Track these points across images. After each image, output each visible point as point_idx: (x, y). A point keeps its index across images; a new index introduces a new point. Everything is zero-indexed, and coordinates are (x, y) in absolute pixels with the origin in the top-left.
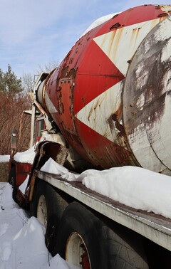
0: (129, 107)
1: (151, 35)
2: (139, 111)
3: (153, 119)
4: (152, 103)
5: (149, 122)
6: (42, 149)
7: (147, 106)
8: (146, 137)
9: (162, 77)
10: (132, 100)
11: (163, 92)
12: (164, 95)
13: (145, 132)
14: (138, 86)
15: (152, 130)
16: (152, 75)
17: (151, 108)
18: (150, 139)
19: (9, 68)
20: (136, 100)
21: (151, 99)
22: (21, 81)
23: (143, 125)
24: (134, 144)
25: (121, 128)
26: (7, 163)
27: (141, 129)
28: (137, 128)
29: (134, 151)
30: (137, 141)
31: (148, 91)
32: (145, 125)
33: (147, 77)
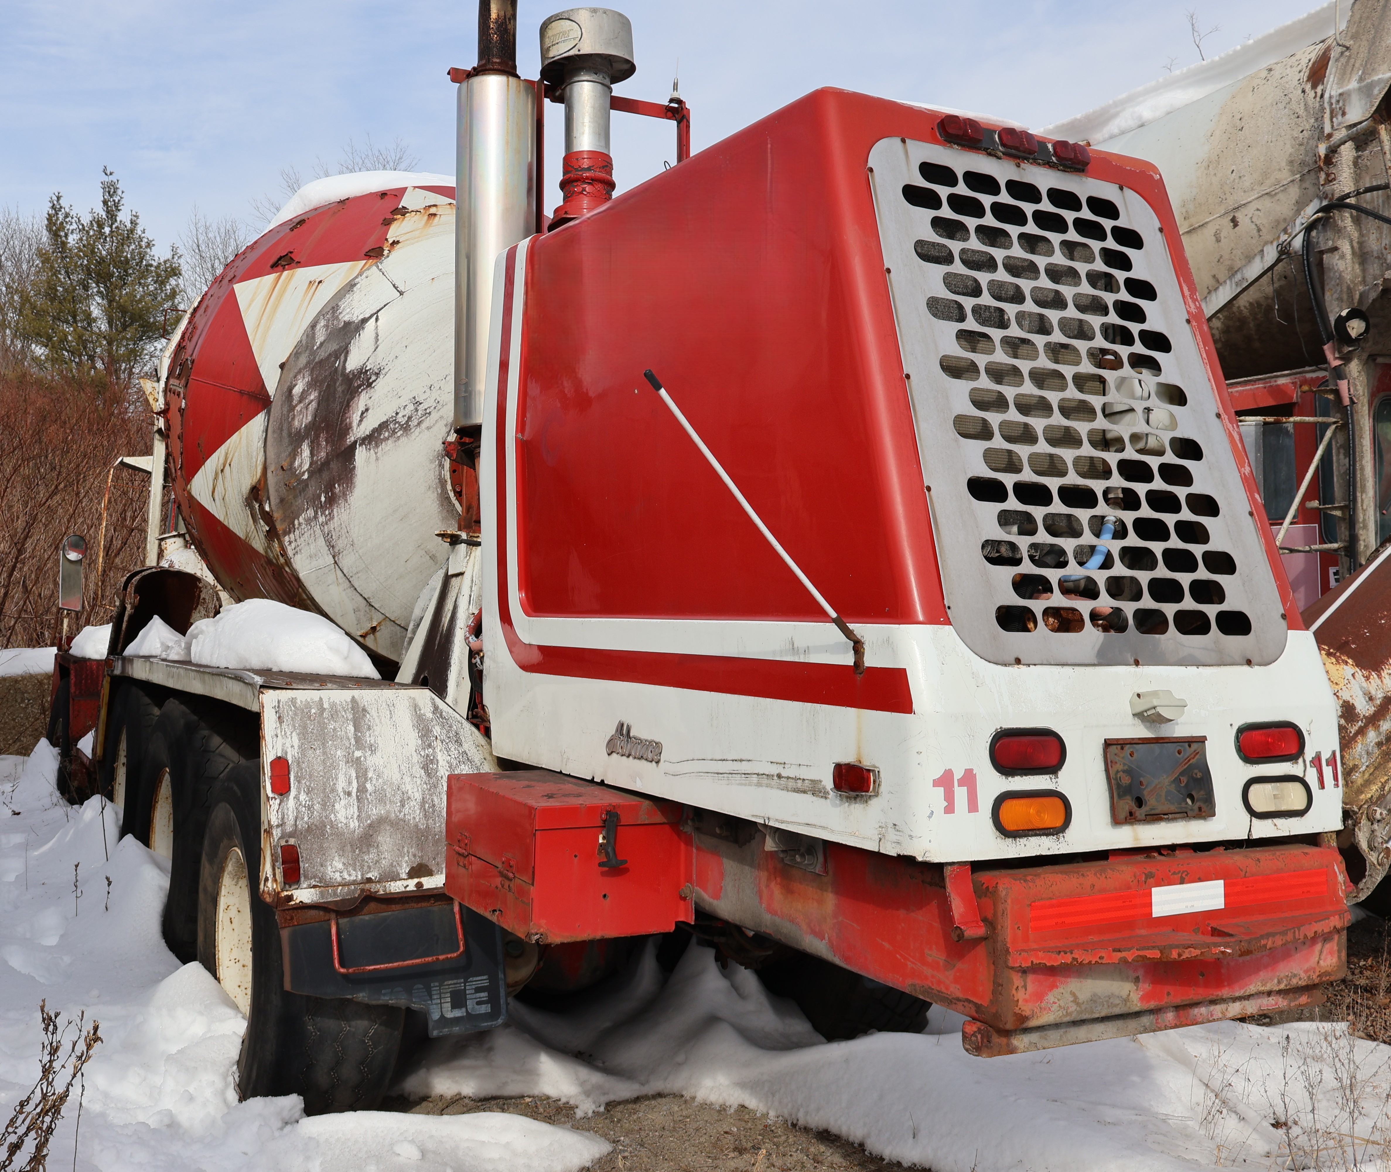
0: (281, 472)
1: (332, 308)
2: (300, 481)
3: (332, 501)
4: (326, 464)
5: (323, 507)
6: (131, 589)
7: (317, 470)
8: (321, 542)
9: (347, 406)
10: (284, 455)
11: (351, 439)
12: (353, 447)
13: (318, 531)
14: (296, 423)
15: (332, 525)
16: (324, 401)
17: (326, 475)
18: (331, 546)
19: (110, 190)
20: (294, 454)
21: (323, 454)
22: (175, 272)
23: (311, 513)
24: (298, 557)
25: (268, 518)
26: (47, 676)
27: (308, 521)
28: (301, 519)
29: (301, 575)
30: (306, 551)
31: (317, 437)
32: (316, 513)
33: (314, 405)
